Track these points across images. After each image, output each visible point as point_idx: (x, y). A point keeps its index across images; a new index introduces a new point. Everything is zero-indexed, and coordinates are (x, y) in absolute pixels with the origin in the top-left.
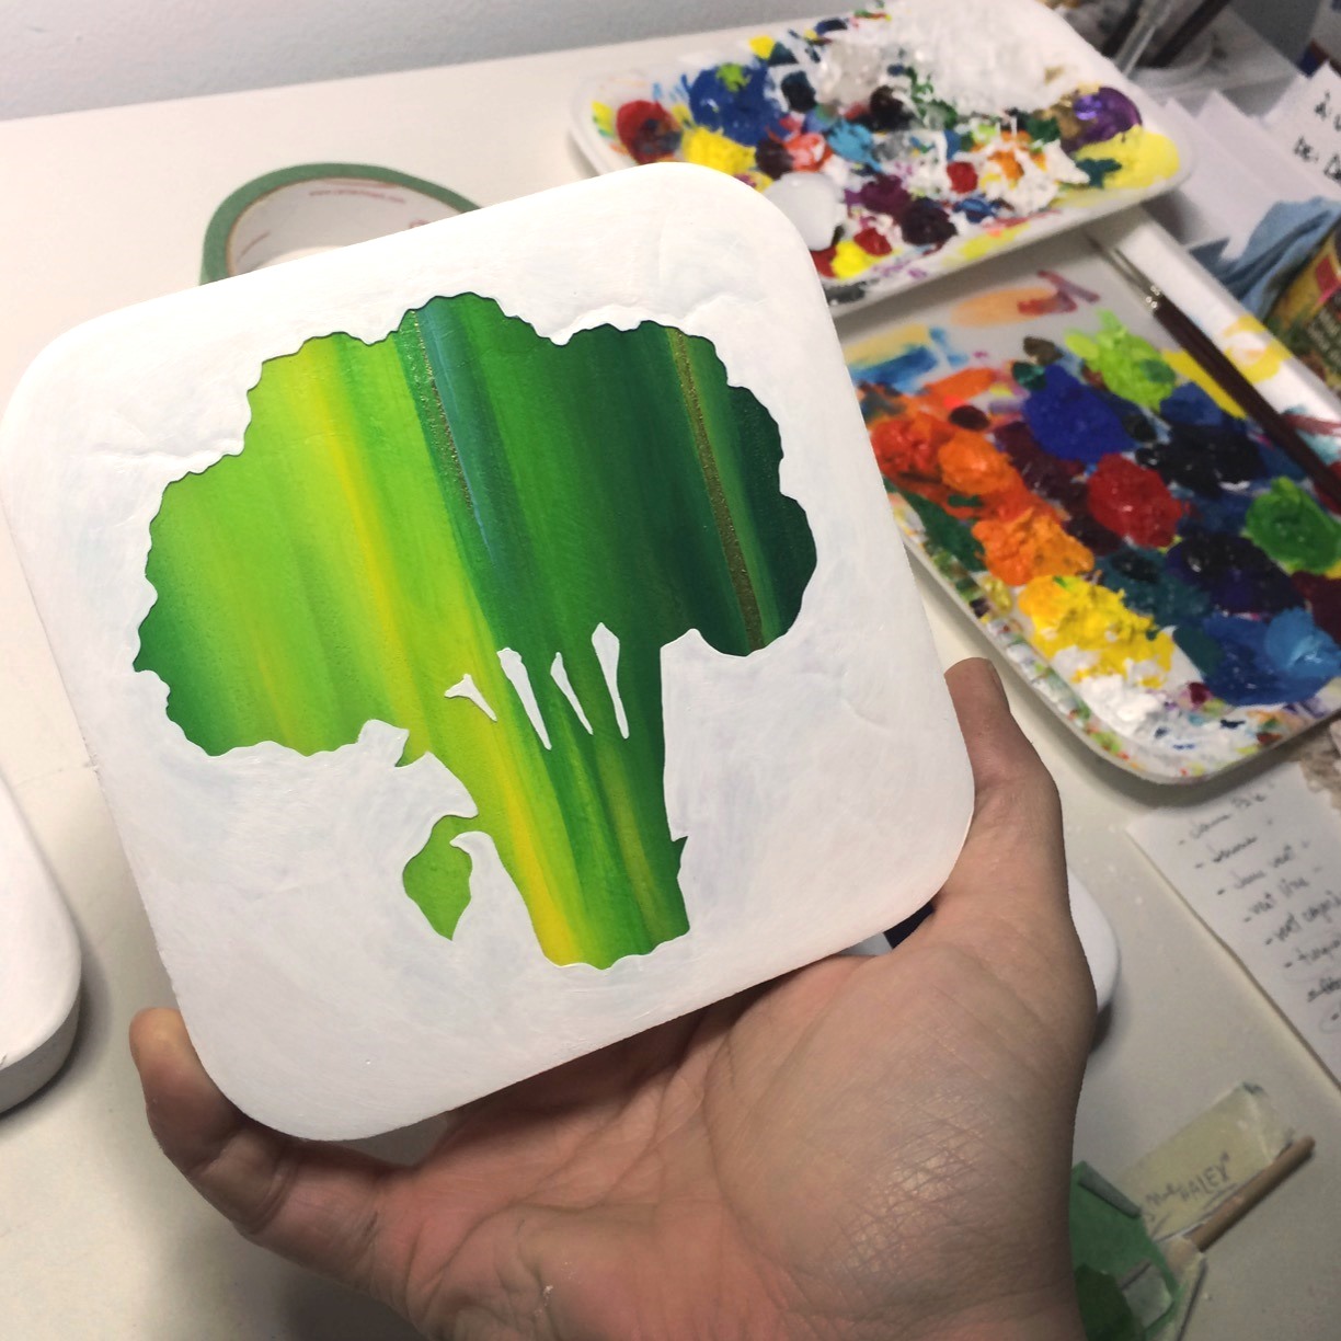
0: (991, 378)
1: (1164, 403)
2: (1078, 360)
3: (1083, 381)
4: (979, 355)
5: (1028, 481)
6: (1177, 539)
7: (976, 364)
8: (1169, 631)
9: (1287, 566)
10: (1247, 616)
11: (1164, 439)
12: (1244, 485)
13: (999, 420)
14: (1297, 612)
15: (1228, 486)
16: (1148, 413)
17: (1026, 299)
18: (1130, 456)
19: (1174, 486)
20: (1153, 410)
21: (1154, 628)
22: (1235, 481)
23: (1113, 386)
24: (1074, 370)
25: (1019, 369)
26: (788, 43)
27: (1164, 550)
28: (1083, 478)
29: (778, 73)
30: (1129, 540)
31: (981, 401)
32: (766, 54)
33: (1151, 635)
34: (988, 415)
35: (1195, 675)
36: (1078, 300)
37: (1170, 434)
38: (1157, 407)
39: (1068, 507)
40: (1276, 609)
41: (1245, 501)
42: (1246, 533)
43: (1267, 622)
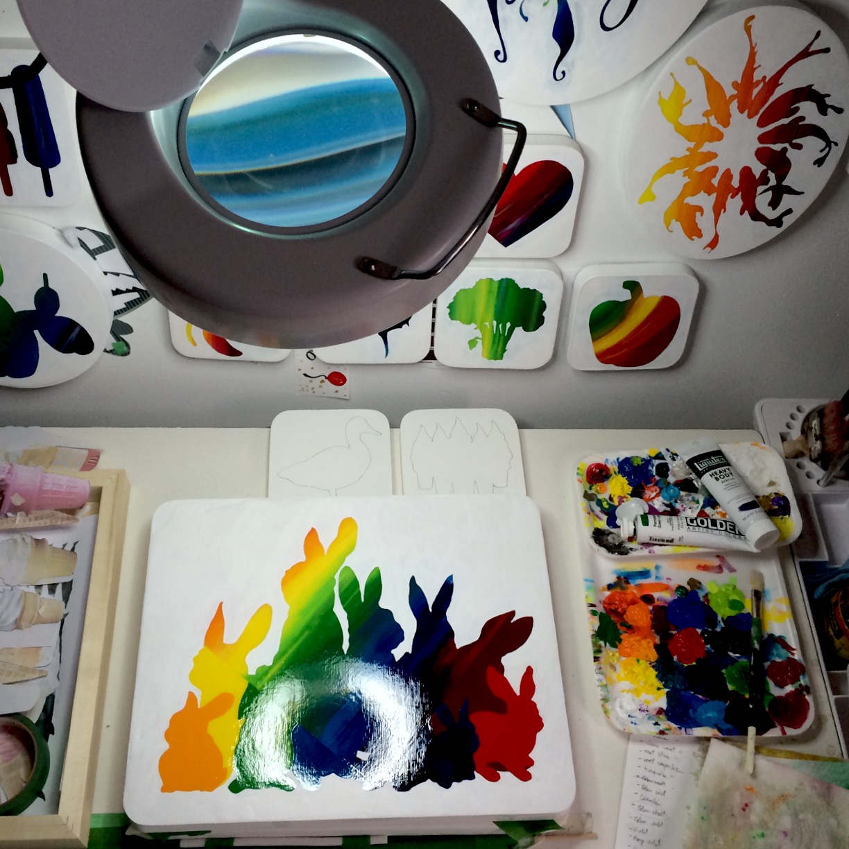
0: (667, 588)
1: (729, 617)
2: (706, 592)
3: (702, 599)
4: (668, 579)
5: (653, 627)
6: (694, 663)
7: (665, 582)
8: (667, 690)
9: (730, 687)
10: (700, 697)
11: (718, 629)
12: (738, 655)
13: (657, 603)
14: (721, 703)
15: (731, 654)
16: (719, 619)
17: (703, 564)
18: (699, 631)
19: (708, 646)
20: (722, 619)
21: (662, 687)
22: (734, 653)
23: (712, 605)
24: (701, 594)
25: (680, 587)
26: (664, 453)
27: (685, 665)
28: (674, 632)
29: (656, 462)
30: (675, 658)
31: (656, 595)
32: (653, 455)
33: (659, 689)
34: (656, 600)
35: (665, 706)
36: (725, 571)
37: (722, 628)
38: (725, 618)
39: (661, 640)
40: (713, 699)
41: (734, 661)
42: (724, 671)
43: (706, 701)
